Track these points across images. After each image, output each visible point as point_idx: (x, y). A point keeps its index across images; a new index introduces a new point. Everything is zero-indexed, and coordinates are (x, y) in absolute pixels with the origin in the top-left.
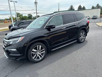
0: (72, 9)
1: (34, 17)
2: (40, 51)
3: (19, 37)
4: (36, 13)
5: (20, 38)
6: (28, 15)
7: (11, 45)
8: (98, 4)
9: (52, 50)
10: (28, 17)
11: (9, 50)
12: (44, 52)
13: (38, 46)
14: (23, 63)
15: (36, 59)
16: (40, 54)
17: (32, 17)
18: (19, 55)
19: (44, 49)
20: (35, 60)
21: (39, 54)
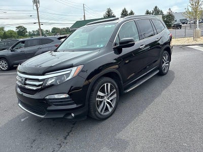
0: (109, 15)
1: (29, 32)
2: (109, 95)
3: (72, 66)
4: (39, 23)
5: (74, 69)
6: (18, 28)
7: (52, 85)
8: (156, 7)
9: (125, 91)
10: (18, 32)
11: (47, 97)
12: (115, 95)
13: (105, 84)
14: (74, 124)
15: (103, 111)
16: (109, 101)
17: (27, 32)
18: (75, 106)
19: (115, 90)
20: (102, 113)
21: (107, 100)
